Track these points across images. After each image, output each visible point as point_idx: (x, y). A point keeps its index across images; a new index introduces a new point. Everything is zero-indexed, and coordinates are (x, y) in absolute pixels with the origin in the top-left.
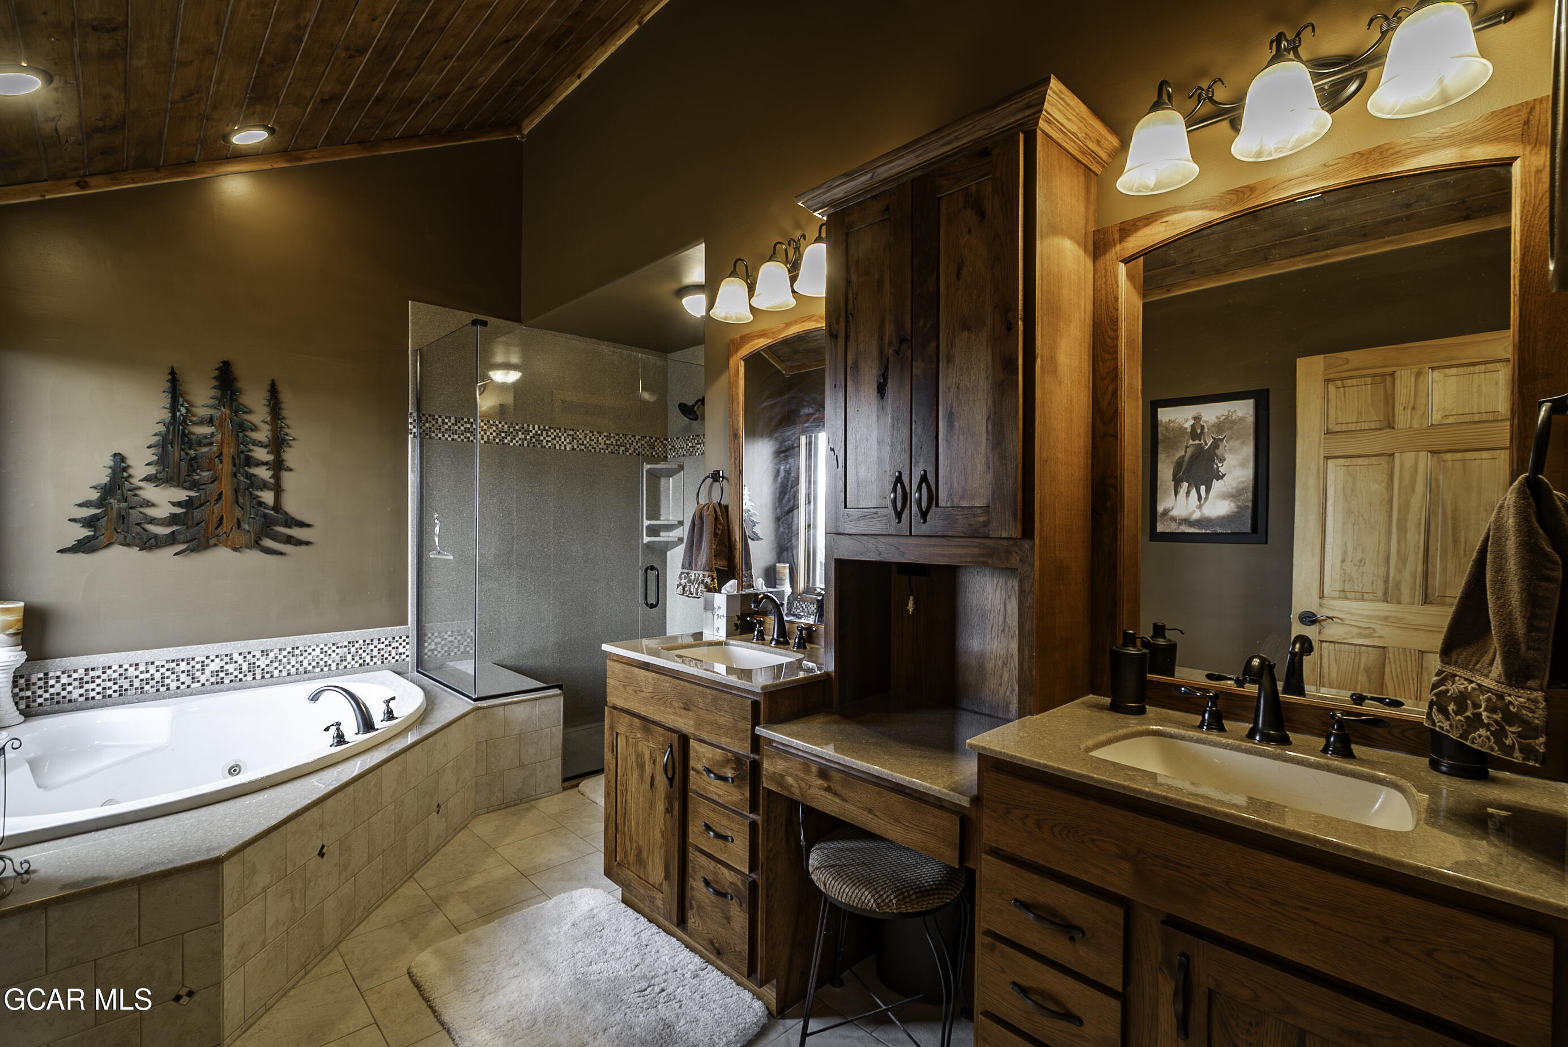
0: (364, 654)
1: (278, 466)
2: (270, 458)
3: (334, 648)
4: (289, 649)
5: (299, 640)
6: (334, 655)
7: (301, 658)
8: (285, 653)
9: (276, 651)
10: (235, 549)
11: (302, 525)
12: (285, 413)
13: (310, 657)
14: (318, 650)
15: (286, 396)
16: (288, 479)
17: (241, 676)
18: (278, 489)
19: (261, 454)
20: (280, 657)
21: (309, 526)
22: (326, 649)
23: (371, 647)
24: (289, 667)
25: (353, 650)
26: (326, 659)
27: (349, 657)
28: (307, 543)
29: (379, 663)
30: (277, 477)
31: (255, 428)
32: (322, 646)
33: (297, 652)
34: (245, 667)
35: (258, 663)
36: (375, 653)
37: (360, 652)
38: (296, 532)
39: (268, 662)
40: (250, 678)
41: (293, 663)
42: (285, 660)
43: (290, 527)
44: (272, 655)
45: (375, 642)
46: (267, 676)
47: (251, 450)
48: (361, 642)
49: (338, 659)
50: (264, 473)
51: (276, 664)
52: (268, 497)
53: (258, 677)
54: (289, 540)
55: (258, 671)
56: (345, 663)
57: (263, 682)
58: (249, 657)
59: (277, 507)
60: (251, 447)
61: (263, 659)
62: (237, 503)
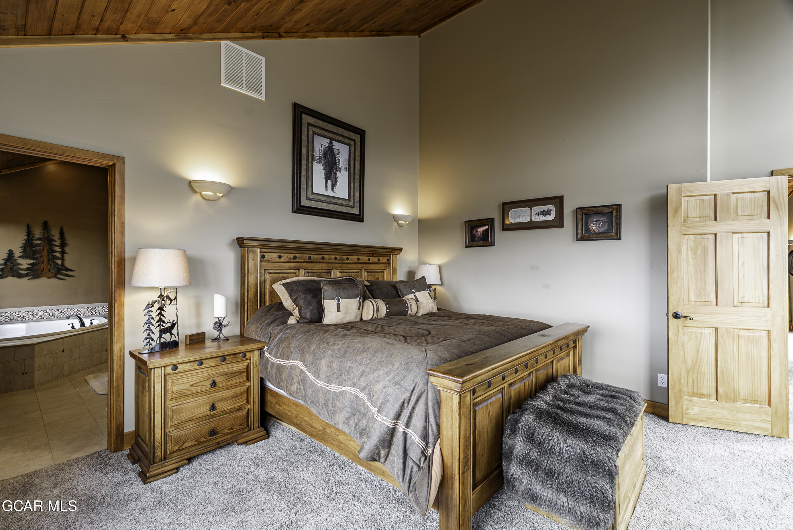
0: (93, 312)
1: (63, 252)
2: (60, 250)
3: (82, 309)
4: (66, 309)
5: (70, 306)
6: (82, 311)
7: (70, 312)
8: (65, 310)
9: (62, 309)
10: (48, 278)
11: (71, 270)
12: (65, 236)
13: (73, 312)
14: (76, 310)
15: (66, 231)
16: (66, 256)
17: (50, 317)
18: (63, 259)
19: (57, 249)
20: (63, 311)
21: (73, 271)
22: (79, 309)
23: (95, 309)
24: (66, 314)
25: (89, 310)
26: (79, 312)
27: (87, 312)
28: (73, 276)
29: (98, 314)
30: (62, 256)
31: (55, 241)
32: (78, 308)
33: (69, 310)
34: (51, 314)
35: (55, 313)
36: (97, 311)
37: (91, 311)
38: (69, 273)
39: (59, 313)
40: (53, 317)
41: (68, 313)
42: (65, 312)
43: (67, 271)
44: (60, 311)
45: (97, 308)
46: (59, 317)
47: (53, 248)
48: (92, 307)
49: (83, 312)
50: (58, 255)
51: (62, 314)
52: (59, 262)
53: (56, 317)
54: (66, 275)
55: (56, 315)
56: (86, 314)
57: (57, 319)
58: (52, 311)
59: (63, 265)
60: (54, 247)
61: (57, 312)
62: (49, 264)
